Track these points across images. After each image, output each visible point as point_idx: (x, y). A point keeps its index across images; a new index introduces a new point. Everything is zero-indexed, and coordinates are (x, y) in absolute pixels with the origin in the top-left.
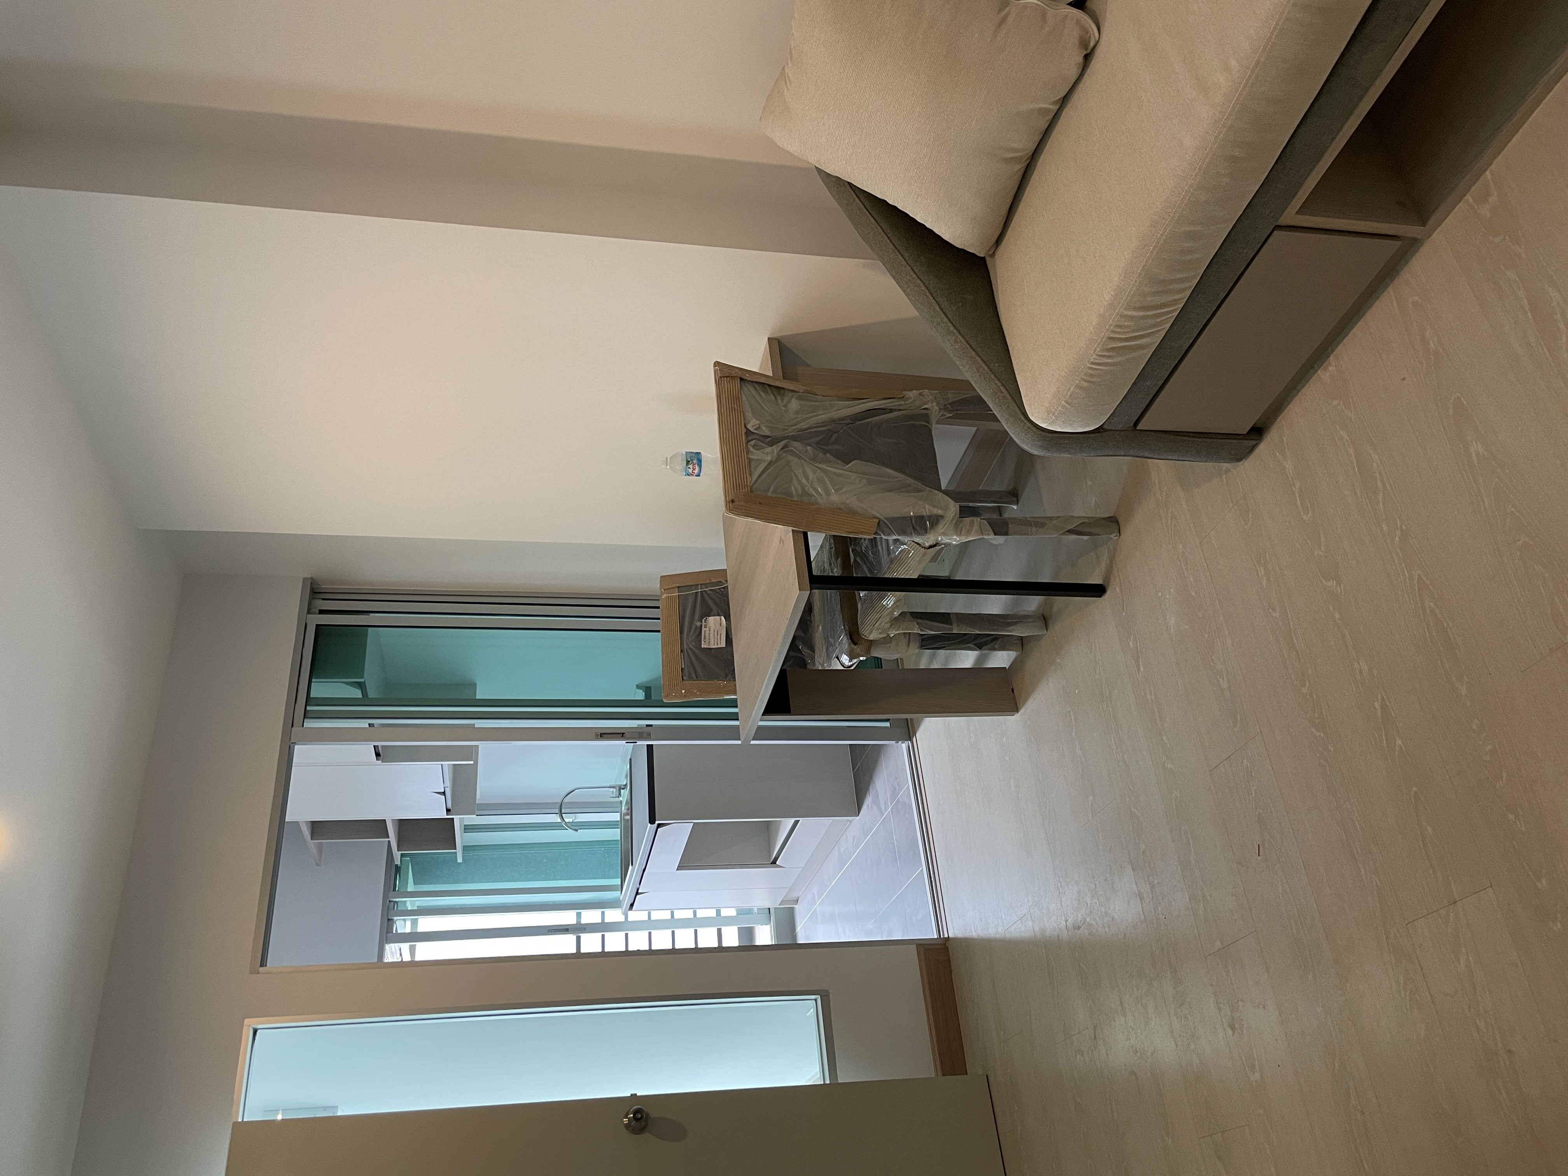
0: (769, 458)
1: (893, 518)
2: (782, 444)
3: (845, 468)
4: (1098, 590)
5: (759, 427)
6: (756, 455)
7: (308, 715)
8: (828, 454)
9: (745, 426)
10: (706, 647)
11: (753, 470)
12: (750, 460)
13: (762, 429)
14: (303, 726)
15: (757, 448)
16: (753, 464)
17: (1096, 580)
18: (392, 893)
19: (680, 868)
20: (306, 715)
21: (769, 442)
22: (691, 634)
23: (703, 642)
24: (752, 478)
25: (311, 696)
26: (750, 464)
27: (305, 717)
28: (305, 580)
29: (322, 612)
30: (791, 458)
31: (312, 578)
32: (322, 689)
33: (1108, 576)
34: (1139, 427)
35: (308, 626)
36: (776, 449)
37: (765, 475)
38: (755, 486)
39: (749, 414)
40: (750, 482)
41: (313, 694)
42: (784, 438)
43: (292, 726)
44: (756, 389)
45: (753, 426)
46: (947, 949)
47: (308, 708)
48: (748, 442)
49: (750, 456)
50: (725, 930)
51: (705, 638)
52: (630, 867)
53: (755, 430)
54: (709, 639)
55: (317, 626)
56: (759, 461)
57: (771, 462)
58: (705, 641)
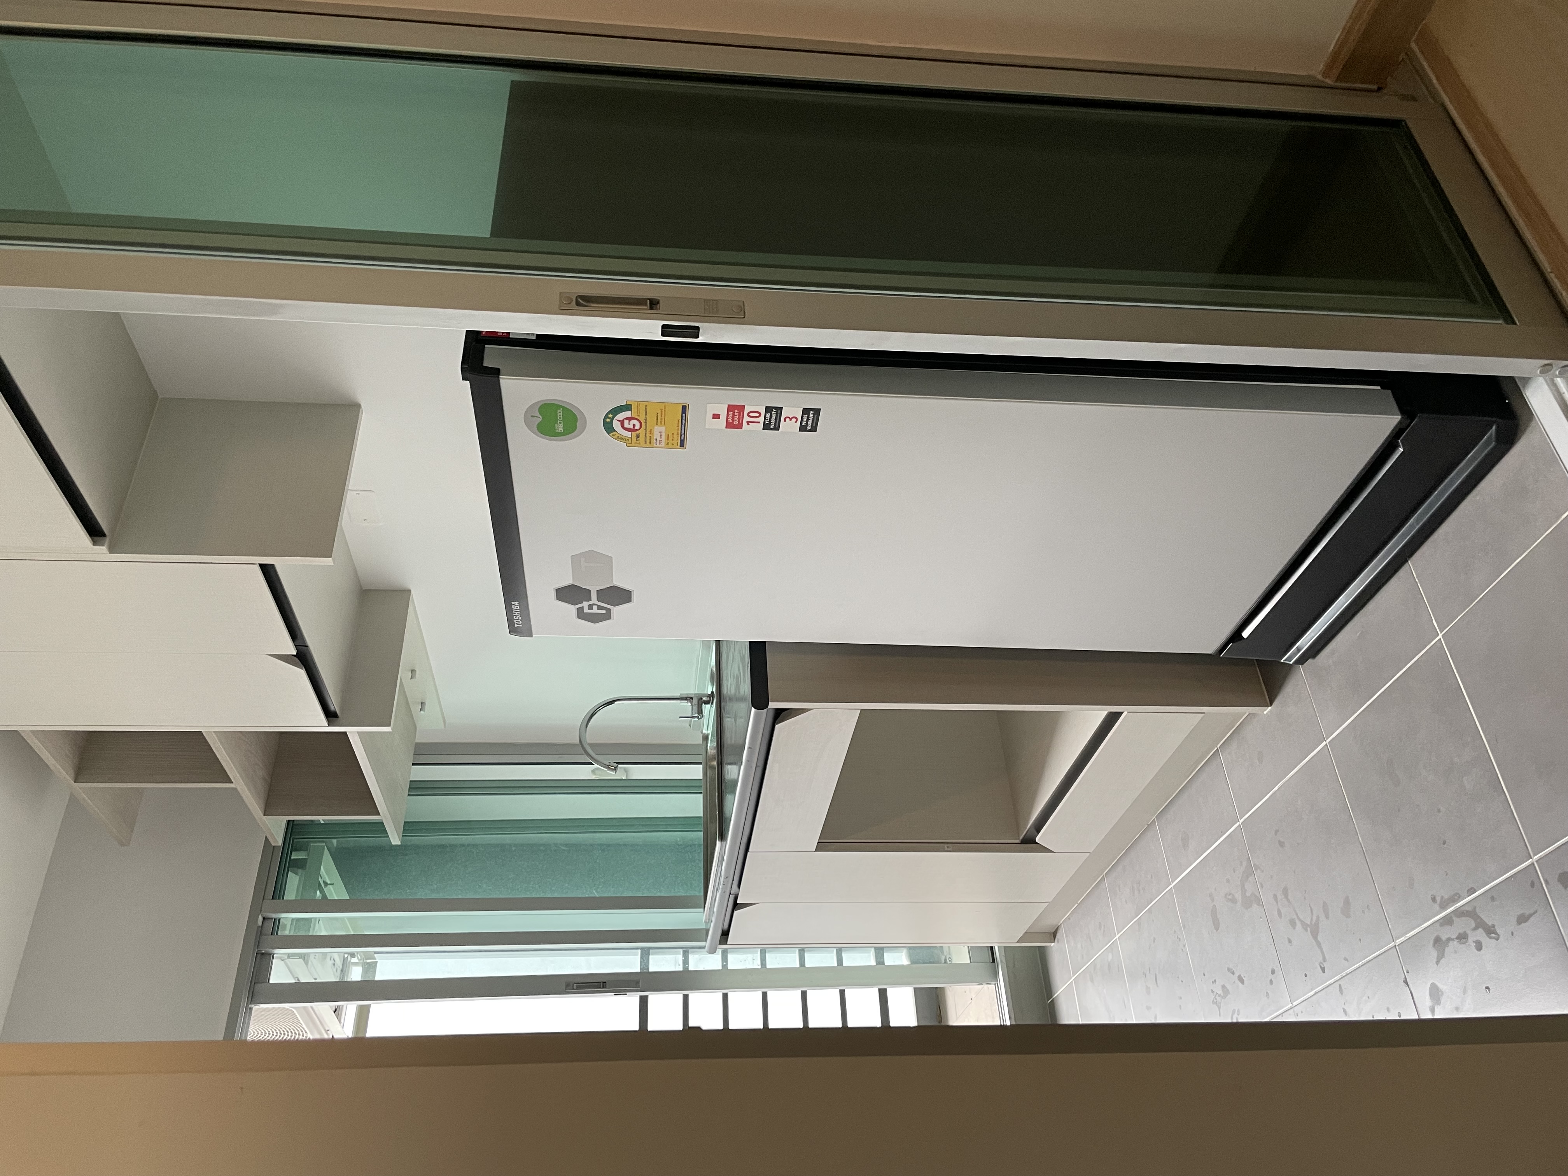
19: (822, 846)
50: (893, 993)
52: (718, 843)
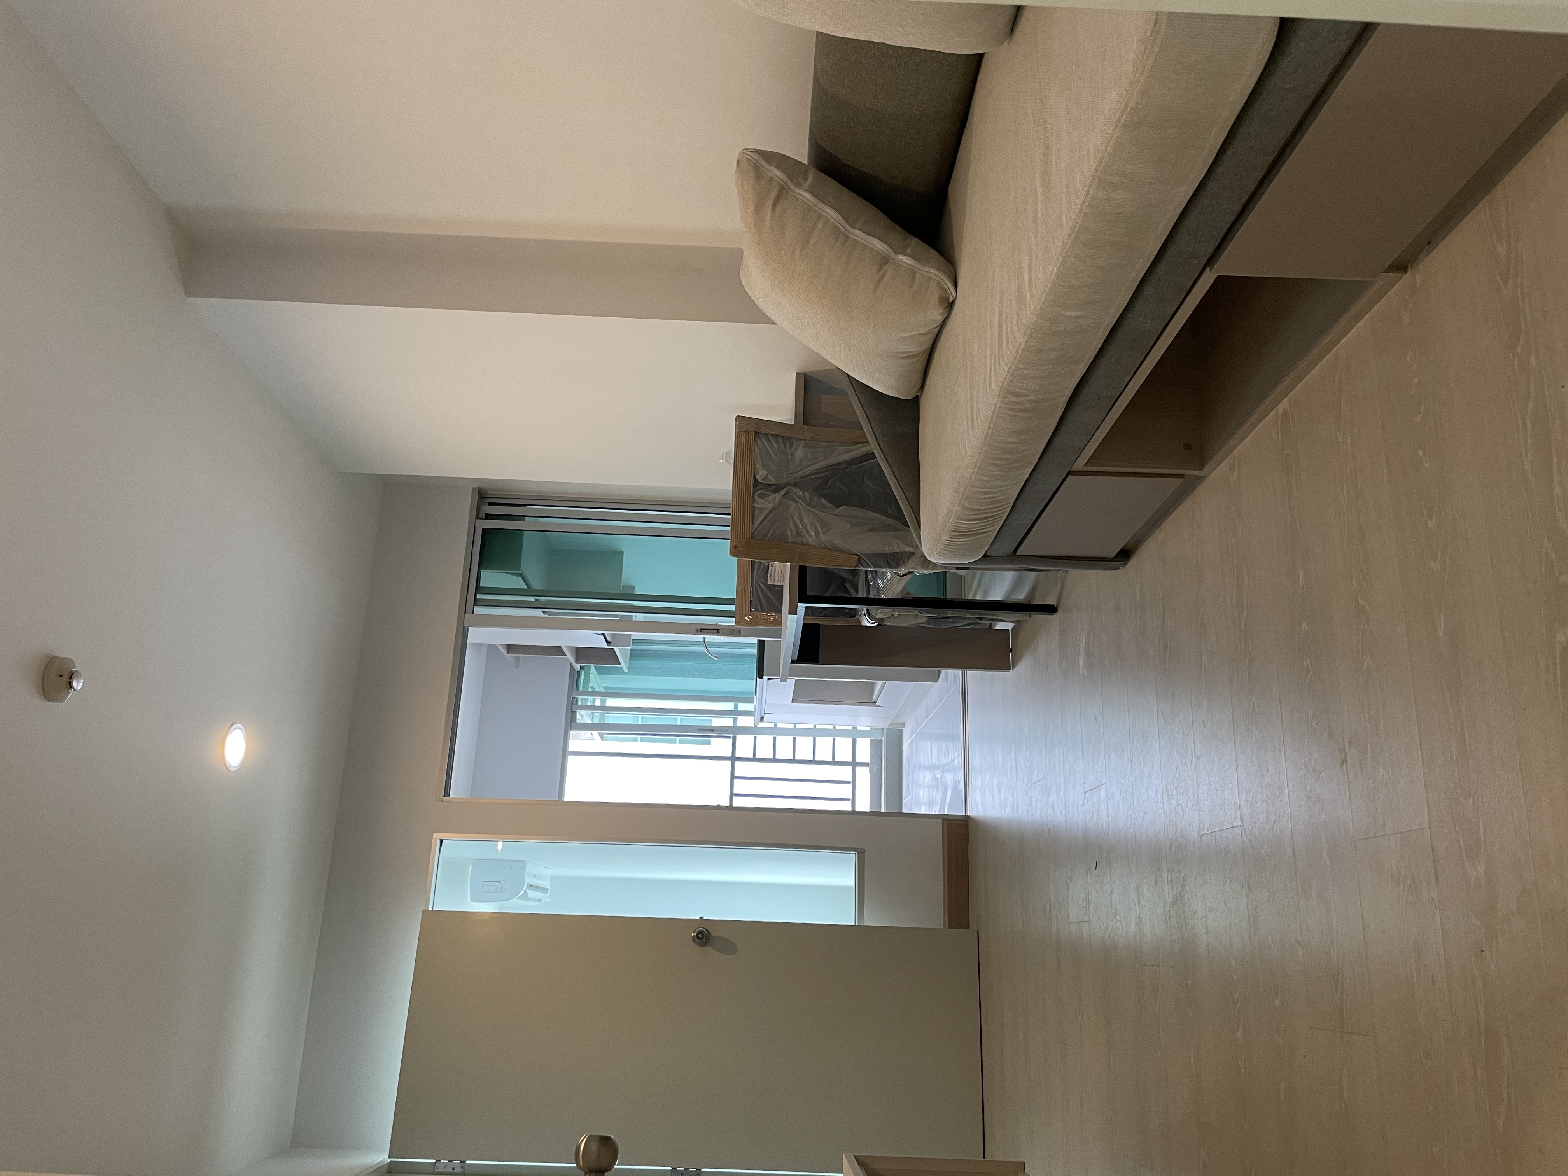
0: (771, 506)
1: (869, 554)
2: (783, 492)
3: (834, 512)
4: (1051, 610)
5: (766, 477)
6: (760, 503)
7: (478, 603)
8: (822, 499)
9: (755, 476)
10: (771, 583)
11: (756, 517)
12: (753, 507)
13: (769, 479)
14: (473, 613)
15: (762, 497)
16: (757, 512)
17: (1051, 601)
18: (574, 692)
19: (794, 701)
20: (476, 602)
21: (773, 490)
22: (761, 570)
23: (769, 580)
24: (753, 526)
25: (481, 586)
26: (753, 512)
27: (475, 605)
28: (474, 489)
29: (488, 517)
30: (790, 502)
31: (479, 488)
32: (489, 579)
33: (1059, 601)
34: (1018, 553)
35: (476, 529)
36: (778, 497)
37: (766, 521)
38: (756, 533)
39: (759, 467)
40: (752, 529)
41: (482, 584)
42: (788, 484)
43: (465, 613)
44: (770, 441)
45: (761, 476)
46: (967, 825)
47: (479, 597)
48: (755, 492)
49: (755, 505)
51: (770, 576)
53: (762, 480)
54: (774, 577)
55: (483, 529)
56: (761, 510)
57: (772, 508)
58: (770, 579)
